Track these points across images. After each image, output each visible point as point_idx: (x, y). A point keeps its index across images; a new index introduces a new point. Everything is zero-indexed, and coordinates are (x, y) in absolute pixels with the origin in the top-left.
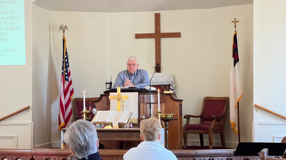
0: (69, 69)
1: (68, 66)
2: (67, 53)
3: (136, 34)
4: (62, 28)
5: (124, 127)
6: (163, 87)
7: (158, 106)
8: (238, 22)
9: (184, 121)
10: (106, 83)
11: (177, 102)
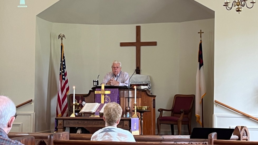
0: (65, 70)
1: (65, 68)
2: (64, 57)
3: (121, 43)
4: (61, 37)
7: (134, 100)
8: (203, 33)
9: (158, 114)
10: (94, 81)
11: (151, 97)
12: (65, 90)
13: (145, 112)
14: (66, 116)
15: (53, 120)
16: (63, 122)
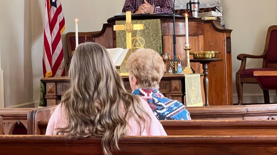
11: (222, 33)
12: (57, 26)
13: (212, 62)
14: (62, 76)
15: (37, 83)
16: (55, 86)
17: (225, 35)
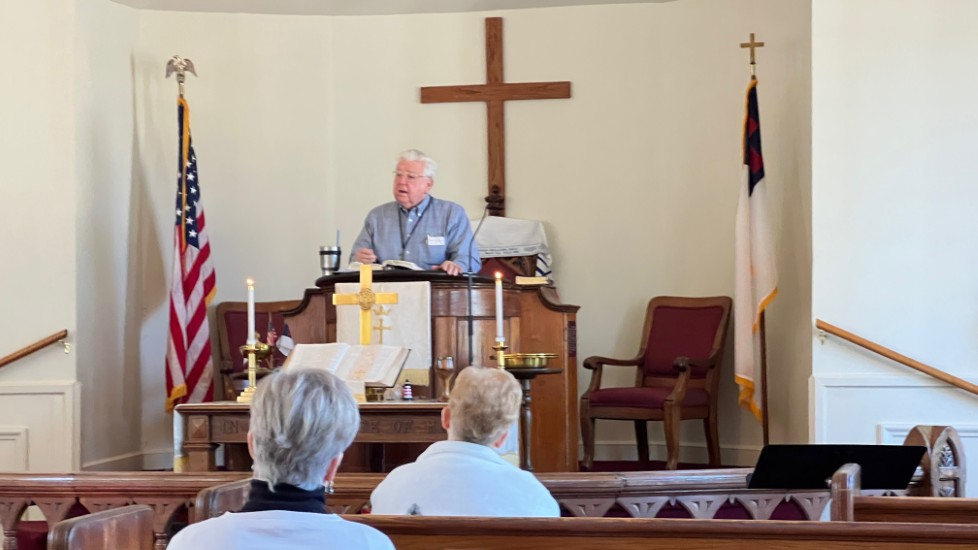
0: (199, 206)
1: (197, 196)
2: (191, 152)
3: (423, 89)
4: (176, 69)
5: (382, 398)
6: (514, 263)
7: (494, 328)
8: (761, 45)
9: (585, 376)
10: (323, 253)
11: (560, 314)
12: (199, 287)
13: (539, 377)
14: (205, 400)
16: (207, 423)
17: (565, 318)
